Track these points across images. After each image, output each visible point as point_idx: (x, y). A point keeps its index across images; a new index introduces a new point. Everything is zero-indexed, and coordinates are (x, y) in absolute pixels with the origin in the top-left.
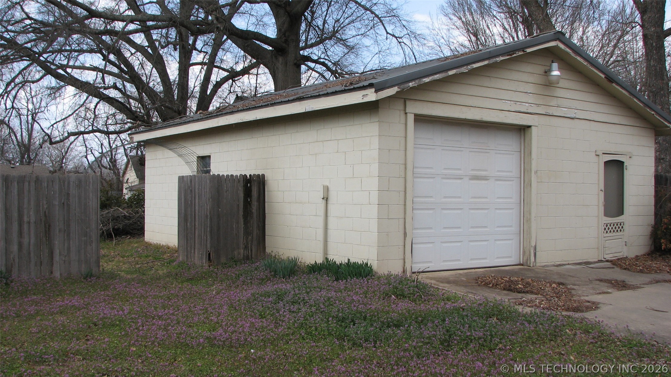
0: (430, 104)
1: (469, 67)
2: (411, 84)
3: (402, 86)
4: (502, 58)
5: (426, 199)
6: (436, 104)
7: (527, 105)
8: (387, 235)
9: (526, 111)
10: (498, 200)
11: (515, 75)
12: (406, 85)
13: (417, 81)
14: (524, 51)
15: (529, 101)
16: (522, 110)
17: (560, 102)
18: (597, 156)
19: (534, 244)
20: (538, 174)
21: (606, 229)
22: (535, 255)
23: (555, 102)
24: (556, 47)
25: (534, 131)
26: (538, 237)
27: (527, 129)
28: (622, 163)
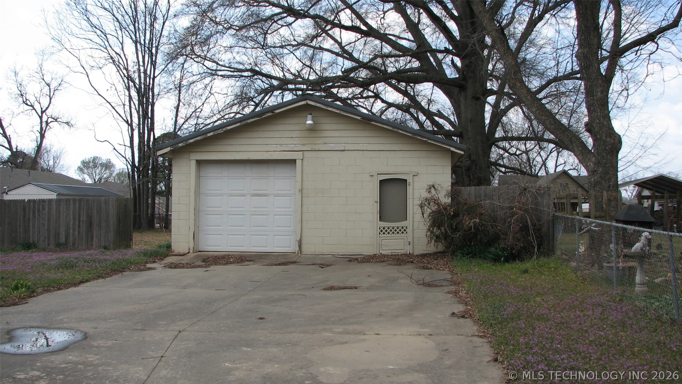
0: (208, 153)
1: (224, 129)
2: (180, 145)
3: (174, 146)
4: (252, 120)
5: (216, 209)
6: (211, 153)
7: (293, 145)
8: (178, 228)
9: (292, 150)
10: (276, 209)
11: (280, 127)
12: (177, 146)
13: (184, 142)
14: (272, 112)
15: (295, 143)
16: (287, 150)
17: (327, 140)
18: (372, 177)
19: (299, 238)
20: (304, 191)
21: (383, 231)
22: (300, 246)
23: (322, 141)
24: (307, 105)
25: (299, 163)
26: (304, 234)
27: (293, 162)
28: (406, 181)
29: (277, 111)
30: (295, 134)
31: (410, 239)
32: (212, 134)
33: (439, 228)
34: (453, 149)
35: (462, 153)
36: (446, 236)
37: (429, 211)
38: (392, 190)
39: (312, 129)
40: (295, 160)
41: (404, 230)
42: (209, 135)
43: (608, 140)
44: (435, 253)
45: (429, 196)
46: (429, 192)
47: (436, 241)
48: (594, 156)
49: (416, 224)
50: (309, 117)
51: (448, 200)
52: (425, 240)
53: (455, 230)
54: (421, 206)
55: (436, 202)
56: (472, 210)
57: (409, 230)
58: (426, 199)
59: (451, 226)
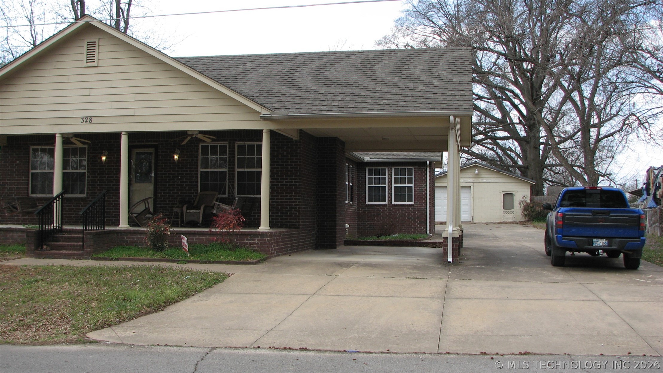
7: (470, 181)
16: (468, 182)
17: (483, 179)
18: (500, 193)
19: (472, 216)
20: (474, 198)
21: (504, 213)
22: (473, 219)
23: (481, 179)
24: (476, 165)
25: (472, 187)
26: (474, 214)
27: (470, 187)
28: (513, 194)
29: (464, 168)
30: (470, 176)
31: (515, 216)
32: (439, 176)
33: (526, 212)
34: (531, 182)
35: (535, 184)
36: (529, 214)
37: (523, 205)
38: (508, 198)
39: (477, 175)
40: (470, 186)
41: (512, 213)
42: (438, 176)
43: (593, 177)
44: (525, 221)
45: (523, 200)
46: (523, 198)
47: (525, 217)
48: (588, 184)
49: (517, 211)
50: (476, 170)
51: (529, 201)
52: (521, 216)
53: (533, 212)
54: (520, 204)
55: (525, 202)
56: (538, 205)
57: (515, 213)
58: (521, 201)
59: (531, 211)
